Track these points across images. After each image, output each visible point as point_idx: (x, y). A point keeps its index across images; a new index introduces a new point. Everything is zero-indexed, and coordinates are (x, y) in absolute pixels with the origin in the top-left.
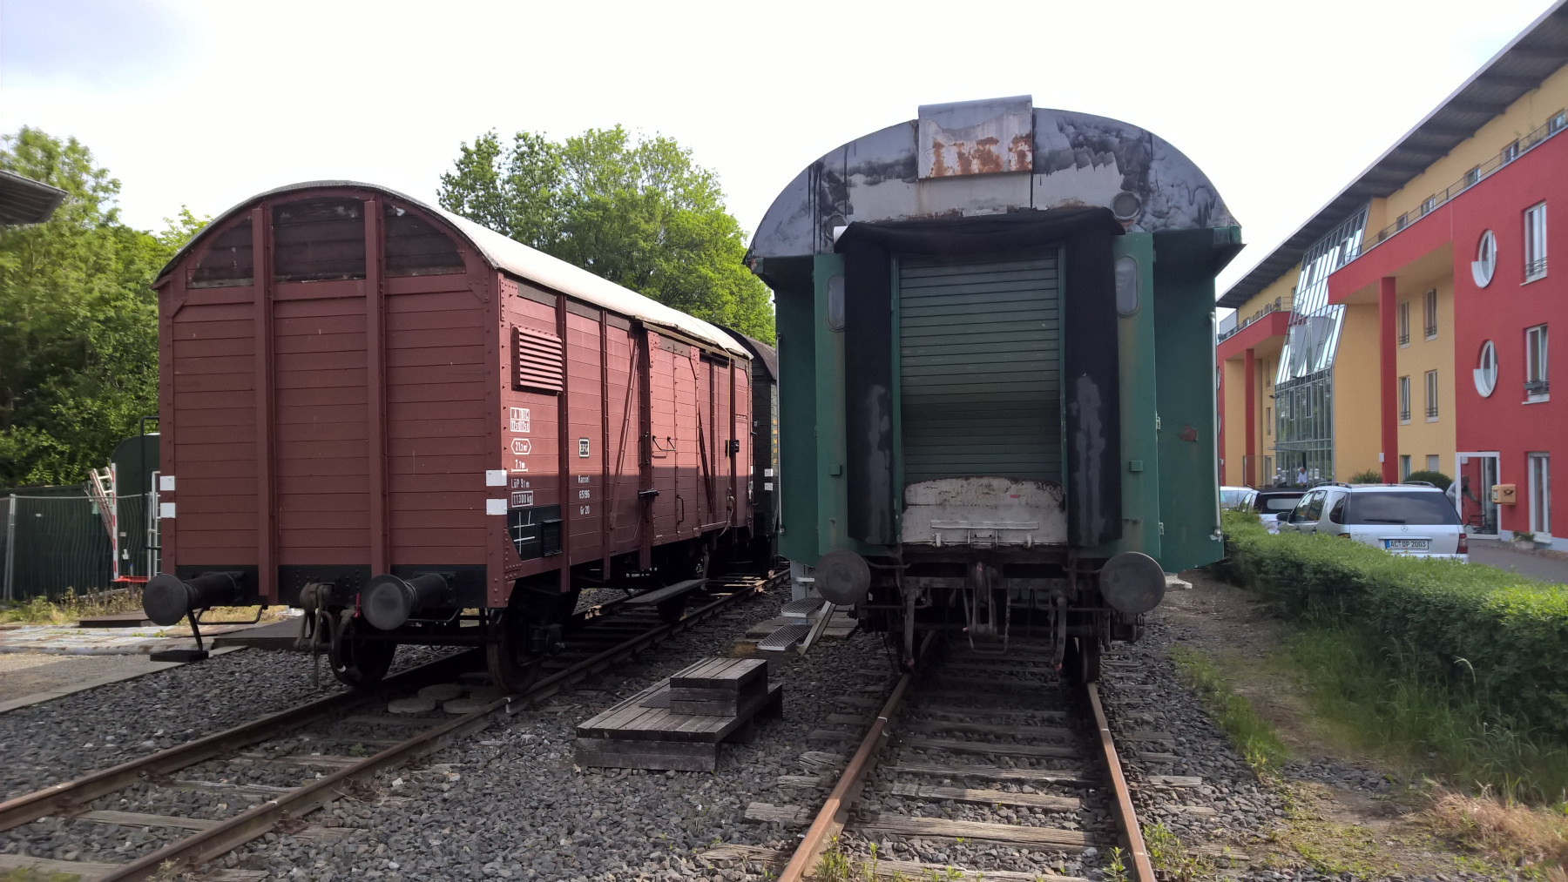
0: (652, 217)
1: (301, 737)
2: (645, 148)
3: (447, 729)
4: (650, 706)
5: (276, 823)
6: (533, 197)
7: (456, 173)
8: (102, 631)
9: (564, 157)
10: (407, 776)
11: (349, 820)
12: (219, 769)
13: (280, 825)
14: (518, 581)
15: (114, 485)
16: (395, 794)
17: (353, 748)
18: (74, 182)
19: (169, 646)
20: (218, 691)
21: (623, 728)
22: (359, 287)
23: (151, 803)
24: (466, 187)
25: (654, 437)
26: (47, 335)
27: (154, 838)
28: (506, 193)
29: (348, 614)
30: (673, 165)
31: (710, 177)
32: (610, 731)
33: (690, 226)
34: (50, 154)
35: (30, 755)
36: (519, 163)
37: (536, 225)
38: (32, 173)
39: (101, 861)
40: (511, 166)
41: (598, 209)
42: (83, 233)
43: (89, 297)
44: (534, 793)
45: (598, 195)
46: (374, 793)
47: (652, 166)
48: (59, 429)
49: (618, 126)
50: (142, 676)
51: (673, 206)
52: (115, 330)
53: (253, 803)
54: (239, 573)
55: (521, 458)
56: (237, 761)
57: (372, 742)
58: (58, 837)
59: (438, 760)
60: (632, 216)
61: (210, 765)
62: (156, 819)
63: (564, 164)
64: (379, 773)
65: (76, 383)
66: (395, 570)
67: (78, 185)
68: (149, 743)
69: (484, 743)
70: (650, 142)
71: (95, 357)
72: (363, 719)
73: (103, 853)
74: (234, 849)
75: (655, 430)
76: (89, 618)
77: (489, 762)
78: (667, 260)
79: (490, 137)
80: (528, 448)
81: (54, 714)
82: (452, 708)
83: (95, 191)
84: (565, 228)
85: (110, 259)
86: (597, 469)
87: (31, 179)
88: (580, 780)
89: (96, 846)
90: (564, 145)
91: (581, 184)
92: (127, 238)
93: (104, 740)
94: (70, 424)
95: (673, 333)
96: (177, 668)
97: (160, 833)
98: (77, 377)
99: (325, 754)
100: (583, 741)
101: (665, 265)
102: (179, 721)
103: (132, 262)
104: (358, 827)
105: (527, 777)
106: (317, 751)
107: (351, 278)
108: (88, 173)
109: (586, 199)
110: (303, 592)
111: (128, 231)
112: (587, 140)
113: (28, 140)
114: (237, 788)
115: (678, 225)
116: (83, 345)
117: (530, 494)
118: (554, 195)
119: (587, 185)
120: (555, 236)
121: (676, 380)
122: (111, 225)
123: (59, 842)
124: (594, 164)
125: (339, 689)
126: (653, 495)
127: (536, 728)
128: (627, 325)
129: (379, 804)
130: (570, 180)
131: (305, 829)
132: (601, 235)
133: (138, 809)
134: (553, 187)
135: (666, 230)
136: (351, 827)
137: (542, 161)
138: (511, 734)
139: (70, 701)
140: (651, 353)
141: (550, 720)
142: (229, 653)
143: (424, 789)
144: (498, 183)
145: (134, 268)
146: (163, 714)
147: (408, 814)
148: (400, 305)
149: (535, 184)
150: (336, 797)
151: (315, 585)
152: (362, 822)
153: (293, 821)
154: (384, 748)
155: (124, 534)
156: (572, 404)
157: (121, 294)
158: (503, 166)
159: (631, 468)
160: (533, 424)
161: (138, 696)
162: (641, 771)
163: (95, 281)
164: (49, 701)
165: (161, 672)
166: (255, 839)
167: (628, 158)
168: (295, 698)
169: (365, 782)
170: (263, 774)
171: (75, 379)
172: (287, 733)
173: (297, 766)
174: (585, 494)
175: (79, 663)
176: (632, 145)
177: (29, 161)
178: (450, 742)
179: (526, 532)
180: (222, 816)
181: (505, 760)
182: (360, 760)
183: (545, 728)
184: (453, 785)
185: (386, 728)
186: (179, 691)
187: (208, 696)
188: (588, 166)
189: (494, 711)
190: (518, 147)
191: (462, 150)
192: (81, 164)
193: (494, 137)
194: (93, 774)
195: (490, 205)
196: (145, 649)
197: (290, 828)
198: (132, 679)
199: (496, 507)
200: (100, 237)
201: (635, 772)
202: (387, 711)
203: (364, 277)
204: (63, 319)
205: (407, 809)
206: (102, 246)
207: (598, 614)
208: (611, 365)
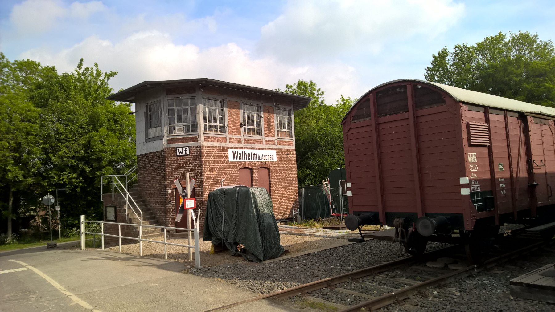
0: (519, 67)
1: (397, 271)
2: (513, 39)
3: (451, 275)
4: (545, 275)
5: (394, 300)
6: (463, 69)
7: (431, 66)
8: (330, 231)
9: (476, 51)
10: (439, 291)
11: (420, 304)
12: (372, 279)
13: (396, 302)
14: (477, 220)
15: (329, 185)
16: (435, 297)
17: (416, 278)
18: (312, 94)
19: (350, 237)
20: (367, 253)
21: (532, 283)
22: (406, 115)
23: (353, 288)
24: (435, 71)
25: (534, 161)
26: (307, 140)
27: (356, 299)
28: (452, 70)
29: (410, 230)
30: (528, 43)
31: (547, 44)
32: (526, 284)
33: (539, 67)
34: (306, 87)
35: (317, 268)
36: (456, 57)
37: (465, 80)
38: (301, 94)
39: (342, 304)
40: (453, 59)
41: (493, 68)
42: (315, 109)
43: (317, 128)
44: (494, 305)
45: (492, 62)
46: (427, 295)
47: (517, 46)
48: (312, 168)
49: (500, 33)
50: (344, 246)
51: (529, 60)
52: (325, 137)
53: (385, 292)
54: (373, 214)
55: (474, 172)
56: (377, 277)
57: (423, 276)
58: (329, 295)
59: (450, 286)
60: (509, 68)
61: (369, 277)
62: (356, 293)
63: (476, 54)
64: (428, 288)
65: (315, 154)
66: (426, 215)
67: (313, 94)
68: (350, 268)
69: (467, 282)
70: (516, 36)
71: (320, 145)
72: (418, 267)
73: (342, 302)
74: (382, 307)
75: (534, 158)
76: (325, 226)
77: (471, 290)
78: (528, 83)
79: (444, 50)
80: (477, 168)
81: (321, 256)
82: (452, 267)
83: (317, 95)
84: (478, 78)
85: (322, 116)
86: (508, 175)
87: (301, 95)
88: (514, 302)
89: (340, 299)
90: (475, 46)
91: (484, 60)
92: (326, 108)
93: (336, 265)
94: (315, 166)
95: (540, 116)
96: (353, 244)
97: (358, 298)
98: (316, 152)
99: (406, 278)
100: (513, 287)
101: (527, 86)
102: (357, 261)
103: (328, 115)
104: (423, 307)
105: (489, 298)
106: (403, 277)
107: (403, 112)
108: (315, 90)
109: (487, 65)
110: (395, 221)
111: (326, 106)
112: (486, 42)
113: (300, 84)
114: (379, 286)
115: (532, 68)
116: (316, 142)
117: (479, 186)
118: (472, 67)
119: (487, 60)
120: (474, 82)
121: (543, 135)
122: (322, 105)
123: (329, 296)
124: (489, 50)
125: (407, 256)
126: (536, 185)
127: (489, 278)
128: (517, 115)
129: (430, 300)
130: (479, 59)
131: (405, 304)
132: (495, 79)
133: (350, 289)
134: (472, 63)
135: (526, 71)
136: (421, 306)
137: (466, 54)
138: (478, 280)
139: (324, 252)
140: (530, 125)
141: (495, 276)
142: (368, 240)
143: (446, 296)
144: (448, 66)
145: (329, 117)
146: (352, 259)
147: (441, 305)
148: (421, 120)
149: (464, 64)
150: (414, 295)
151: (398, 219)
152: (425, 305)
153: (400, 301)
154: (428, 279)
155: (333, 200)
156: (494, 150)
157: (326, 126)
158: (450, 60)
159: (523, 174)
160: (478, 159)
161: (344, 252)
162: (544, 303)
163: (319, 122)
164: (319, 251)
165: (349, 245)
166: (388, 305)
167: (506, 44)
168: (393, 258)
169: (423, 291)
170: (387, 283)
171: (315, 153)
172: (392, 269)
173: (397, 282)
174: (503, 186)
175: (326, 240)
176: (507, 39)
177: (300, 90)
178: (453, 280)
179: (478, 201)
180: (376, 295)
181: (478, 290)
182: (421, 283)
183: (493, 279)
184: (458, 297)
185: (427, 272)
186: (355, 252)
187: (364, 254)
188: (487, 52)
189: (470, 270)
190: (456, 51)
191: (433, 57)
192: (313, 88)
193: (446, 50)
194: (335, 276)
195: (445, 75)
196: (343, 237)
197: (400, 303)
198: (341, 247)
199: (465, 192)
200: (319, 109)
201: (540, 302)
202: (426, 265)
203: (408, 111)
204: (311, 135)
205: (441, 303)
206: (320, 112)
207: (510, 234)
208: (511, 132)
